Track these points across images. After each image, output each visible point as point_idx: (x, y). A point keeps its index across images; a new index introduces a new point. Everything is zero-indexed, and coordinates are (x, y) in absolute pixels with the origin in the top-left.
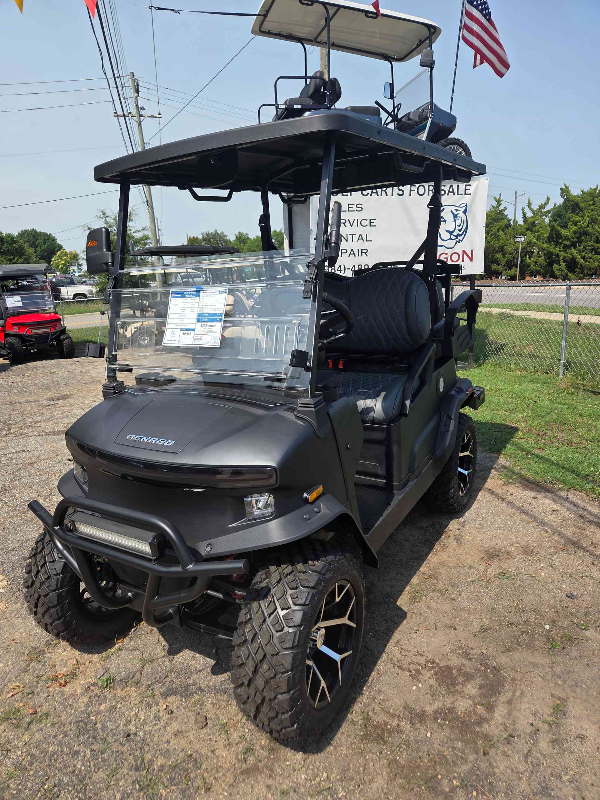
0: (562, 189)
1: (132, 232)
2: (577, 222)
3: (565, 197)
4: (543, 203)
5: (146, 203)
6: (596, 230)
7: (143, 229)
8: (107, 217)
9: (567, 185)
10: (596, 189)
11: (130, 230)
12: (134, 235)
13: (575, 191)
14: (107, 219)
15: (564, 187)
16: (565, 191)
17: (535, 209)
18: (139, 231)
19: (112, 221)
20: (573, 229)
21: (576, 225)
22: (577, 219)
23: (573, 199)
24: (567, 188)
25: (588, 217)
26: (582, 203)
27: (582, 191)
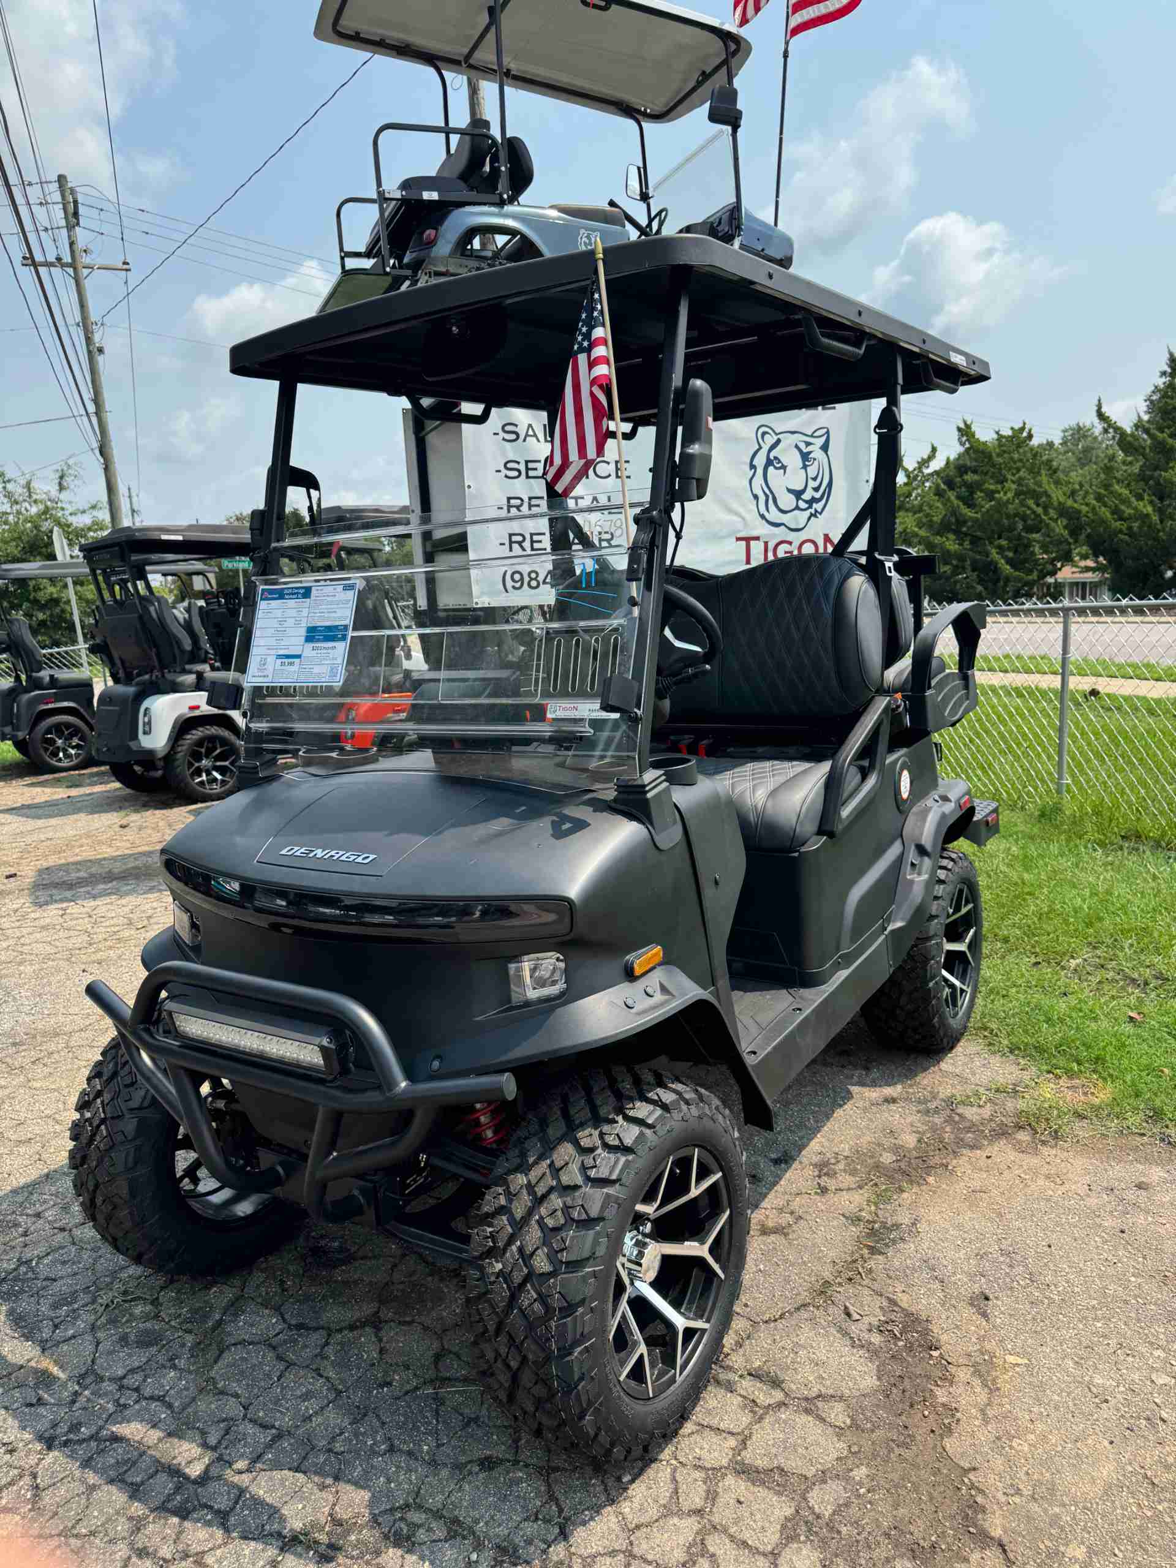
0: (959, 429)
1: (67, 513)
2: (993, 492)
3: (967, 445)
4: (925, 457)
5: (97, 452)
6: (1029, 508)
7: (94, 507)
8: (9, 481)
9: (968, 423)
10: (1022, 429)
11: (63, 509)
12: (71, 519)
13: (985, 434)
14: (9, 486)
15: (962, 426)
16: (965, 432)
17: (911, 469)
18: (84, 512)
19: (20, 490)
20: (987, 506)
21: (992, 499)
22: (992, 487)
23: (981, 447)
24: (968, 426)
25: (1013, 482)
26: (998, 455)
27: (997, 433)
